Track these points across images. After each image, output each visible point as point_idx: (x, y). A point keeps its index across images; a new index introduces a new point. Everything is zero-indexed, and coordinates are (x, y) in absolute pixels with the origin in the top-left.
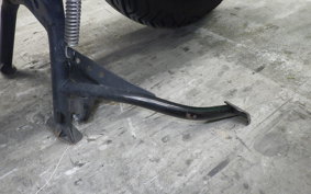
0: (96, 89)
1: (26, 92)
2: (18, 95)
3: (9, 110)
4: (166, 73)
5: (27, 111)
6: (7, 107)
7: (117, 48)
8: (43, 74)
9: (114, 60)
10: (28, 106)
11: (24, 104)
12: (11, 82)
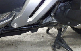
0: (62, 45)
1: (49, 38)
2: (48, 37)
3: (46, 40)
4: (78, 46)
5: (48, 41)
6: (46, 39)
7: (69, 35)
8: (53, 35)
9: (67, 37)
10: (49, 40)
11: (48, 40)
12: (47, 34)
